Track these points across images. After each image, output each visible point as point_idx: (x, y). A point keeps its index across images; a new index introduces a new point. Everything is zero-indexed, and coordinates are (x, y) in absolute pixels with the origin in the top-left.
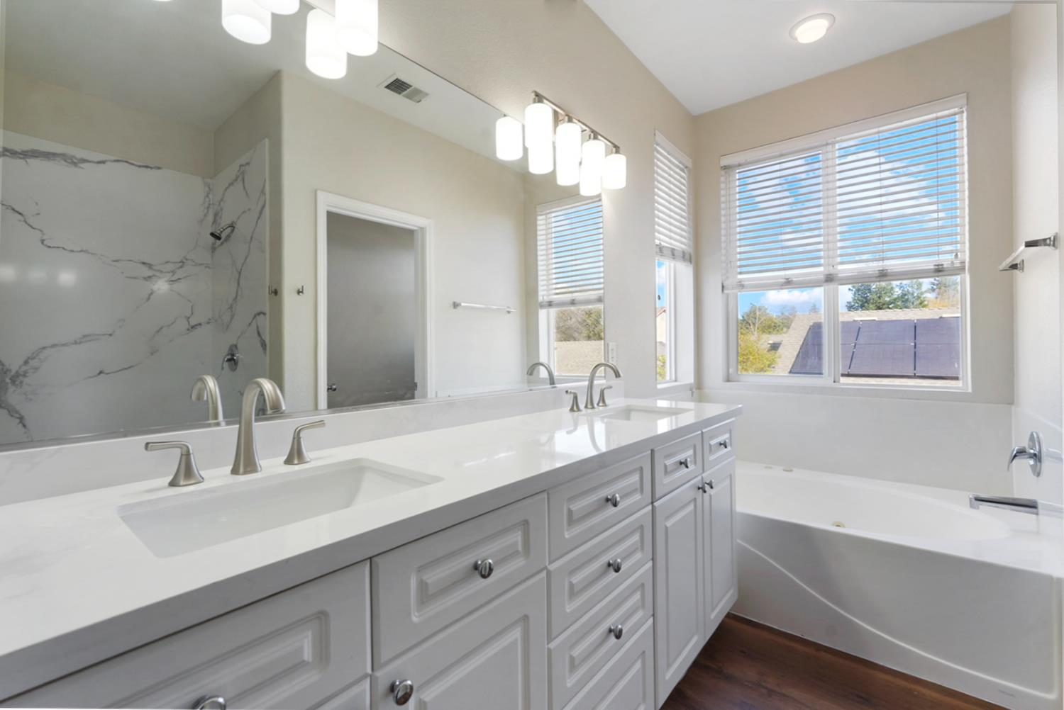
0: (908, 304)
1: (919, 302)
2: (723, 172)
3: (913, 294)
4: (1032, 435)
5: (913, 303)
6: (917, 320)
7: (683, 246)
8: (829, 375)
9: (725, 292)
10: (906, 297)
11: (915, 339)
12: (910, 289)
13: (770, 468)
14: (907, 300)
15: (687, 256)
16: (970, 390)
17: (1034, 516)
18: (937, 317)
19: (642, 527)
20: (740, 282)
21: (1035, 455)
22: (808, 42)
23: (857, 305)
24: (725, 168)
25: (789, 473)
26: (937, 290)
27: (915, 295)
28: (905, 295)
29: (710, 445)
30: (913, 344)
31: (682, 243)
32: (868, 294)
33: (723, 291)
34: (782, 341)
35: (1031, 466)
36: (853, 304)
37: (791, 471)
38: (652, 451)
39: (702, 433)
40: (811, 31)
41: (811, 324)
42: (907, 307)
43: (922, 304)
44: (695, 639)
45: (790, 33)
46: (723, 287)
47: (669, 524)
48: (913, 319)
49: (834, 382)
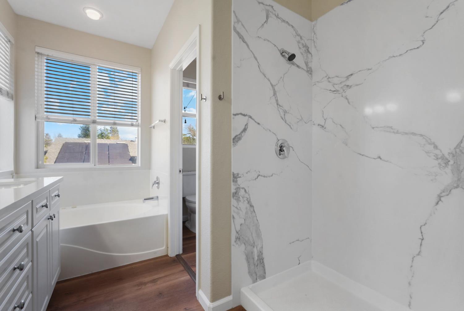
0: (103, 137)
1: (107, 137)
2: (37, 55)
3: (105, 134)
4: (157, 177)
5: (105, 137)
6: (109, 144)
7: (7, 89)
8: (93, 163)
9: (37, 120)
10: (103, 135)
11: (109, 151)
12: (104, 132)
13: (65, 208)
14: (103, 136)
15: (10, 95)
16: (140, 166)
17: (157, 201)
18: (115, 143)
19: (28, 244)
20: (47, 116)
21: (158, 183)
22: (92, 18)
23: (83, 136)
24: (38, 53)
25: (75, 209)
26: (112, 133)
27: (106, 134)
28: (102, 134)
29: (52, 197)
30: (108, 153)
31: (6, 86)
32: (88, 132)
33: (35, 119)
34: (47, 150)
35: (157, 187)
36: (81, 135)
37: (76, 207)
38: (32, 201)
39: (50, 190)
40: (93, 15)
41: (64, 143)
42: (103, 138)
43: (108, 138)
44: (47, 298)
45: (83, 8)
46: (36, 117)
47: (38, 240)
48: (107, 143)
49: (94, 166)
